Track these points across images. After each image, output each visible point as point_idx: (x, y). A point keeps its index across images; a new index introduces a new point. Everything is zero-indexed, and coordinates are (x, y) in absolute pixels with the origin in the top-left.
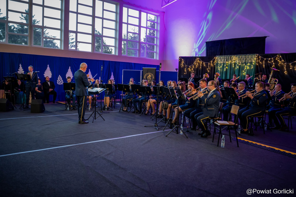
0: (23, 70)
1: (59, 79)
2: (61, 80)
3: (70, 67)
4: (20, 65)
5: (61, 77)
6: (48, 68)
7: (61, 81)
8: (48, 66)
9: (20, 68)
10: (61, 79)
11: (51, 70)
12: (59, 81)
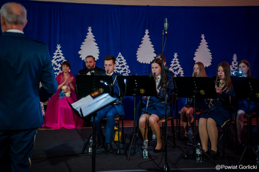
1: (120, 63)
2: (123, 66)
3: (147, 32)
5: (123, 58)
6: (90, 36)
7: (123, 69)
8: (90, 29)
10: (125, 64)
12: (119, 68)
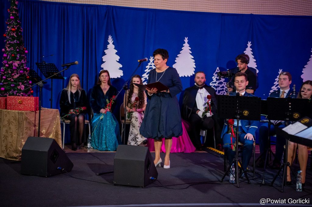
0: (117, 53)
1: (217, 80)
2: (221, 83)
3: (249, 44)
4: (110, 40)
6: (186, 48)
7: (221, 86)
8: (186, 40)
9: (109, 46)
10: (223, 80)
11: (194, 53)
12: (217, 85)
